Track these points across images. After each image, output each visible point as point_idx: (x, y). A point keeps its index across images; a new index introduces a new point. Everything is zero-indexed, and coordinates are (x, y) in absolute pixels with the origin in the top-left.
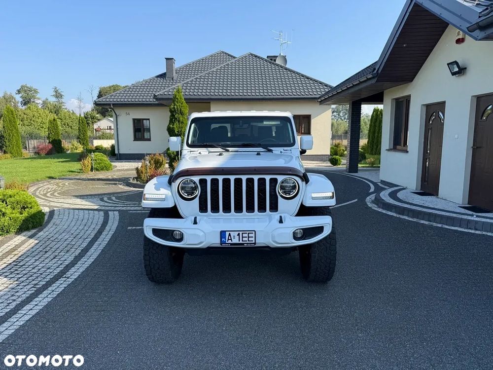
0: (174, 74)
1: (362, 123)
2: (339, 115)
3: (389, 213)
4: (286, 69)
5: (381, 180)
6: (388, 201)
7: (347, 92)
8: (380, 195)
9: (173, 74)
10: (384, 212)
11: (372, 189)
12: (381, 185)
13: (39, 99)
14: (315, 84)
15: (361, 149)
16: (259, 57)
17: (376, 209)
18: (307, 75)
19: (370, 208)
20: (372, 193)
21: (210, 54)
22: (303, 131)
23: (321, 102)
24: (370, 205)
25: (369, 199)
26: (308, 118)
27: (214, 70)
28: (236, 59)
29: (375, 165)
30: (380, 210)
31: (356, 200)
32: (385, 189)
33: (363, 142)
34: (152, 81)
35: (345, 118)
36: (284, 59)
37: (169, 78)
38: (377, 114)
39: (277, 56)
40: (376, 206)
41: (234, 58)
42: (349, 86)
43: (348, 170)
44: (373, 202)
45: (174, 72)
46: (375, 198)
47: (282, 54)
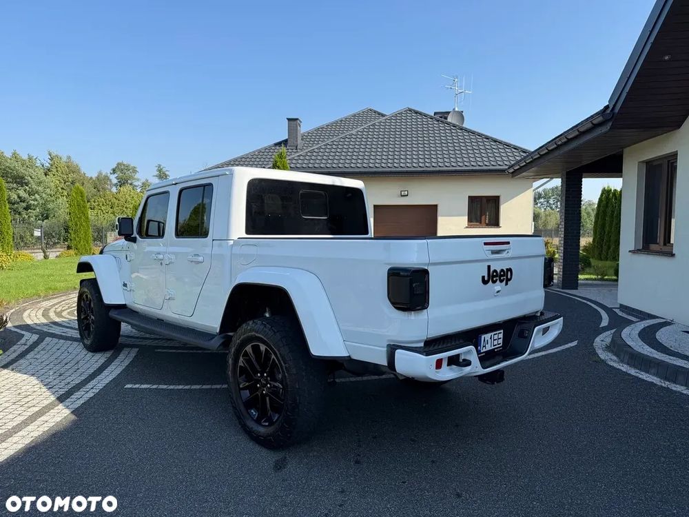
0: (299, 141)
1: (583, 214)
2: (548, 202)
3: (644, 376)
4: (461, 129)
5: (621, 305)
6: (640, 350)
7: (557, 153)
8: (623, 335)
9: (297, 141)
10: (633, 372)
11: (605, 322)
12: (620, 314)
13: (138, 180)
14: (507, 150)
15: (583, 250)
16: (421, 114)
17: (615, 365)
18: (493, 136)
19: (603, 362)
20: (605, 329)
21: (352, 113)
22: (487, 222)
23: (515, 174)
24: (603, 355)
25: (601, 341)
26: (494, 202)
27: (354, 132)
28: (386, 117)
29: (606, 277)
30: (624, 368)
31: (575, 343)
32: (630, 322)
33: (585, 241)
34: (267, 151)
35: (557, 207)
36: (460, 115)
37: (291, 146)
38: (607, 198)
39: (448, 113)
40: (614, 358)
41: (383, 115)
42: (560, 143)
43: (560, 285)
44: (608, 348)
45: (299, 138)
46: (613, 340)
47: (457, 109)
